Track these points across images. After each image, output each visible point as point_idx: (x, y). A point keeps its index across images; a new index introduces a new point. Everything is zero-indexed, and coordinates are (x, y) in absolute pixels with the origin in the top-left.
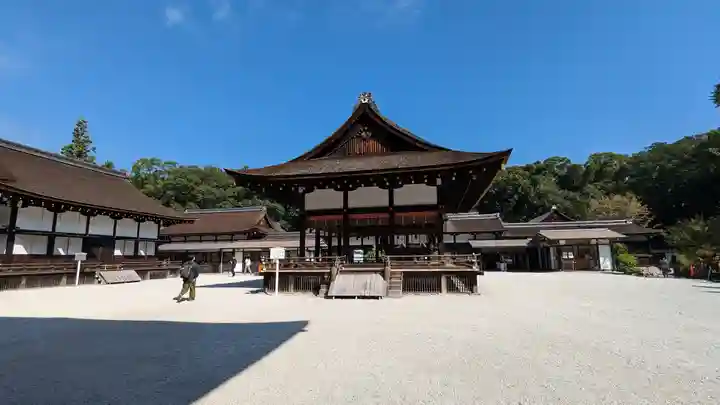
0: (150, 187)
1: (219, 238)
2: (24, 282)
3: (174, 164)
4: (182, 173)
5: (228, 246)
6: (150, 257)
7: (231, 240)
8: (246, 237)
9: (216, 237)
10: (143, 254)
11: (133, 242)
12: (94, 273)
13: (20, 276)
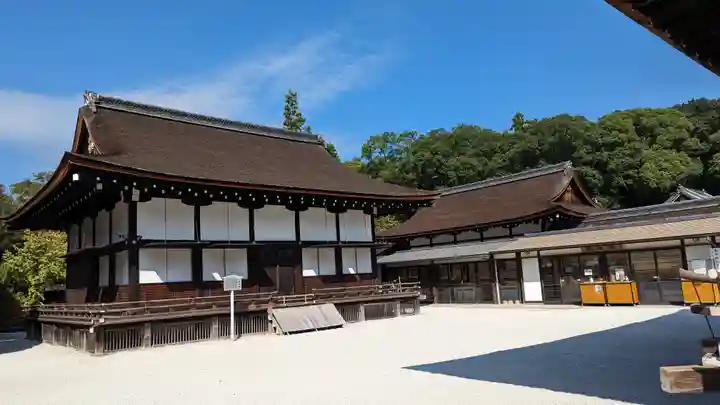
0: (385, 173)
1: (485, 234)
2: (148, 334)
3: (412, 135)
4: (423, 144)
5: (505, 247)
6: (363, 276)
7: (511, 236)
8: (539, 226)
9: (481, 232)
10: (352, 271)
11: (331, 252)
12: (265, 311)
13: (141, 324)
